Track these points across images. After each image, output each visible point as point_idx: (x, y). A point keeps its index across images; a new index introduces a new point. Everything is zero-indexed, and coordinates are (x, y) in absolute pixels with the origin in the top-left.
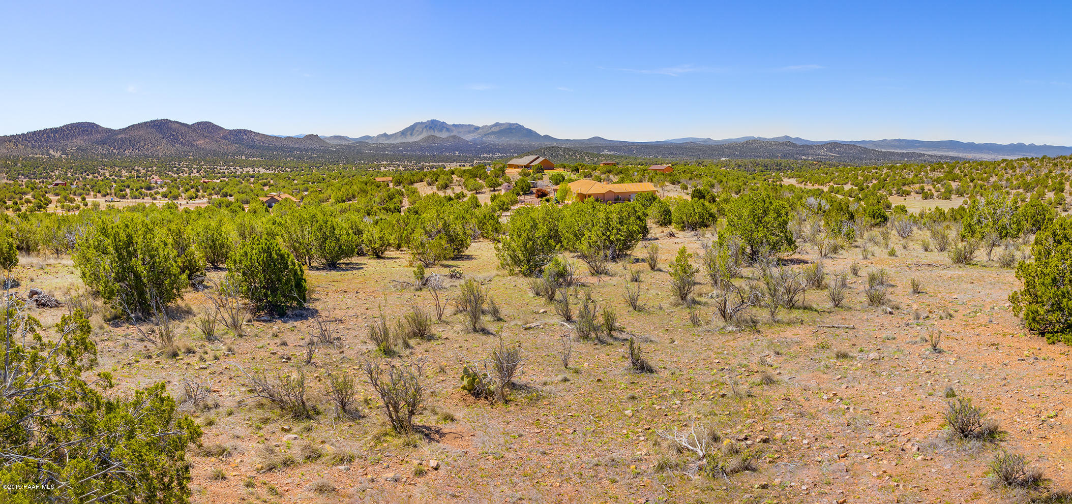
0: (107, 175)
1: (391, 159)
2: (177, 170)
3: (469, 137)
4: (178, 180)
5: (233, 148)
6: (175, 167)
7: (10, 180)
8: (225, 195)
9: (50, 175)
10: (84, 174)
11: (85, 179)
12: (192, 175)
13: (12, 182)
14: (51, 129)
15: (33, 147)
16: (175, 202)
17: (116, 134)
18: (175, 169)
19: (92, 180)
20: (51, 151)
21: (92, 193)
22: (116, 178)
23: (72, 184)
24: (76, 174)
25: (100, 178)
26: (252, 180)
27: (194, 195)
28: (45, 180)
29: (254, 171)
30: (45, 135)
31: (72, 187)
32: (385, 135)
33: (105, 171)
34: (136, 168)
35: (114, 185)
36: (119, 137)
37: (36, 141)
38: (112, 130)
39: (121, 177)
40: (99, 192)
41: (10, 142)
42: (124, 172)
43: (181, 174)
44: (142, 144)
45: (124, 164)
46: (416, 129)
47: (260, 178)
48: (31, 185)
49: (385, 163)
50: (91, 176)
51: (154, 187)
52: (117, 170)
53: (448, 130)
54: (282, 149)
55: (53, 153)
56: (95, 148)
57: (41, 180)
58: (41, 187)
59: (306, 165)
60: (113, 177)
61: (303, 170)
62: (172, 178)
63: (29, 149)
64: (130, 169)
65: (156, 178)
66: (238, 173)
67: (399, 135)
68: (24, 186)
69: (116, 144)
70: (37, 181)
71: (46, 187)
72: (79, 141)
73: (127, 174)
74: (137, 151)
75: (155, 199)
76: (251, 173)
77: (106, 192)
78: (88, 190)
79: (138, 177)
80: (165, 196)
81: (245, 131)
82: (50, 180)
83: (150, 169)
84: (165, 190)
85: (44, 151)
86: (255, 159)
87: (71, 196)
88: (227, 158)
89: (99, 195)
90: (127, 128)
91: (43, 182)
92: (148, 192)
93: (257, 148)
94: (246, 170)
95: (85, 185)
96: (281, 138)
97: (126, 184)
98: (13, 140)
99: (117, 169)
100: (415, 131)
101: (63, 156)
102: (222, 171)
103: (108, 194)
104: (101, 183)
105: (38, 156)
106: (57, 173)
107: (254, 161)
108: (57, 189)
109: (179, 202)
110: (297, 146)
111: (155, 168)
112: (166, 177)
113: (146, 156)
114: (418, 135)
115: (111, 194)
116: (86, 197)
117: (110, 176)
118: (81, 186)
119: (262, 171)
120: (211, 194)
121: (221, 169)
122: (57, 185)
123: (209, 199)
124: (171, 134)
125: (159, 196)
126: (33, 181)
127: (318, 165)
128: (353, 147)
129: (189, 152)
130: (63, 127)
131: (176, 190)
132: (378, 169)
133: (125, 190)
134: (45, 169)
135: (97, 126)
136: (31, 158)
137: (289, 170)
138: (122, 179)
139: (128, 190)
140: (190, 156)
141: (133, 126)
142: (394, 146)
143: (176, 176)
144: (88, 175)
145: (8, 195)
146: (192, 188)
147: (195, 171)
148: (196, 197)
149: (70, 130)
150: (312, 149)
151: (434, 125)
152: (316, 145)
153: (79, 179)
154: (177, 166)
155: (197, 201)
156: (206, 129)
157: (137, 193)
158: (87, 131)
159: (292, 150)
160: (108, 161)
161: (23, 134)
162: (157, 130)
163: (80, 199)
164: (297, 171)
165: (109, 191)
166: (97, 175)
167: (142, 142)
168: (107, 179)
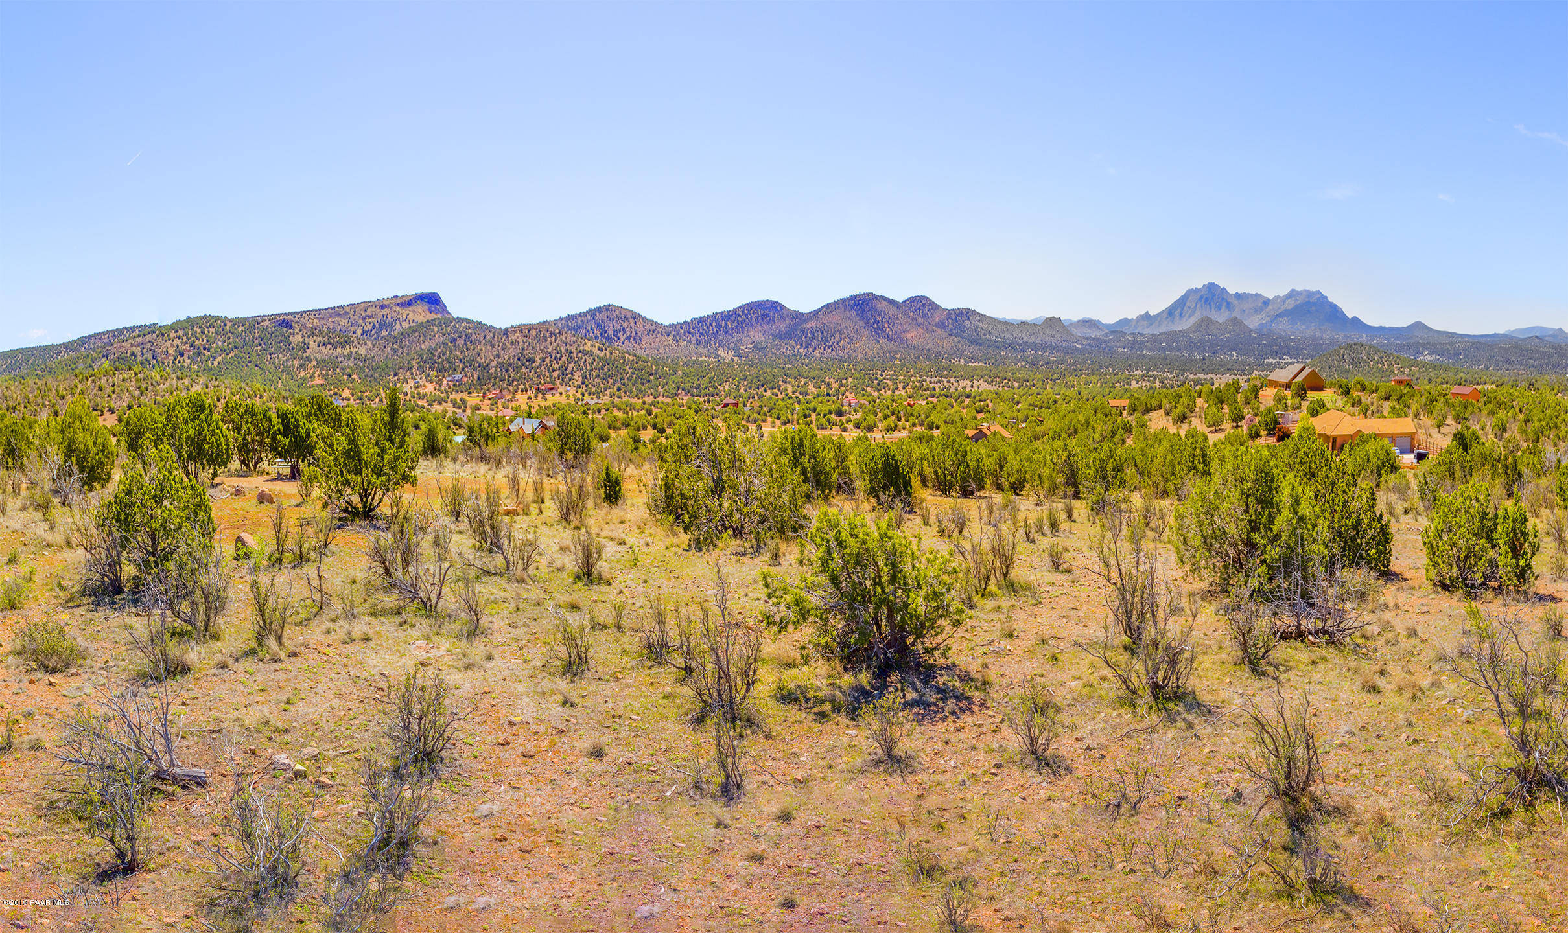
0: (790, 391)
1: (1149, 365)
2: (879, 384)
3: (1253, 322)
4: (878, 401)
5: (948, 343)
6: (876, 379)
7: (667, 397)
8: (931, 428)
9: (717, 391)
10: (762, 389)
11: (761, 397)
12: (897, 392)
13: (669, 400)
14: (722, 313)
15: (698, 343)
16: (869, 435)
17: (806, 321)
18: (876, 382)
19: (771, 398)
20: (721, 352)
21: (769, 419)
22: (801, 397)
23: (745, 405)
24: (750, 388)
25: (780, 396)
26: (967, 401)
27: (893, 425)
28: (711, 398)
29: (972, 387)
30: (714, 324)
31: (746, 409)
32: (1146, 316)
33: (788, 385)
34: (827, 380)
35: (797, 406)
36: (809, 325)
37: (701, 334)
38: (800, 313)
39: (807, 394)
40: (778, 418)
41: (668, 335)
42: (811, 386)
43: (882, 392)
44: (837, 339)
45: (813, 374)
46: (1188, 304)
47: (977, 398)
48: (694, 406)
49: (1139, 372)
50: (769, 393)
51: (846, 411)
52: (802, 383)
53: (1229, 306)
54: (1010, 345)
55: (722, 354)
56: (777, 345)
57: (706, 398)
58: (707, 410)
59: (1040, 376)
60: (797, 394)
61: (1034, 385)
62: (870, 398)
63: (692, 347)
64: (819, 381)
65: (851, 396)
66: (952, 390)
67: (1165, 315)
68: (685, 408)
69: (803, 338)
70: (702, 400)
71: (713, 408)
72: (757, 334)
73: (814, 390)
74: (830, 351)
75: (845, 430)
76: (968, 390)
77: (787, 417)
78: (765, 415)
79: (828, 394)
80: (857, 426)
81: (968, 311)
82: (718, 399)
83: (844, 382)
84: (859, 415)
85: (711, 351)
86: (977, 364)
87: (744, 423)
88: (941, 362)
89: (778, 422)
90: (820, 310)
91: (709, 402)
92: (838, 419)
93: (981, 345)
94: (962, 384)
95: (761, 407)
96: (1013, 324)
97: (812, 406)
98: (673, 333)
99: (803, 381)
100: (1185, 309)
101: (736, 359)
102: (932, 386)
103: (789, 422)
104: (782, 404)
105: (703, 358)
106: (727, 388)
107: (975, 369)
108: (726, 412)
109: (873, 435)
110: (1032, 340)
111: (850, 380)
112: (864, 395)
113: (842, 360)
114: (1189, 317)
115: (793, 422)
116: (763, 424)
117: (794, 393)
118: (757, 409)
119: (983, 386)
120: (914, 425)
121: (931, 382)
122: (726, 405)
123: (910, 432)
124: (875, 319)
125: (850, 426)
126: (696, 398)
127: (1056, 376)
128: (1105, 341)
129: (896, 353)
130: (738, 308)
131: (872, 416)
132: (1127, 384)
133: (810, 416)
134: (711, 379)
135: (782, 306)
136: (695, 362)
137: (1016, 384)
138: (808, 397)
139: (814, 416)
140: (896, 359)
141: (827, 306)
142: (1156, 339)
143: (876, 394)
144: (765, 391)
145: (667, 420)
146: (893, 414)
147: (901, 386)
148: (895, 429)
149: (746, 315)
150: (1051, 345)
151: (1212, 295)
152: (1057, 338)
153: (753, 398)
154: (879, 376)
155: (896, 434)
156: (921, 306)
157: (824, 421)
158: (768, 315)
159: (1025, 347)
160: (792, 369)
161: (686, 322)
162: (857, 314)
163: (754, 428)
164: (1027, 386)
165: (790, 417)
166: (776, 391)
167: (838, 335)
168: (789, 398)
